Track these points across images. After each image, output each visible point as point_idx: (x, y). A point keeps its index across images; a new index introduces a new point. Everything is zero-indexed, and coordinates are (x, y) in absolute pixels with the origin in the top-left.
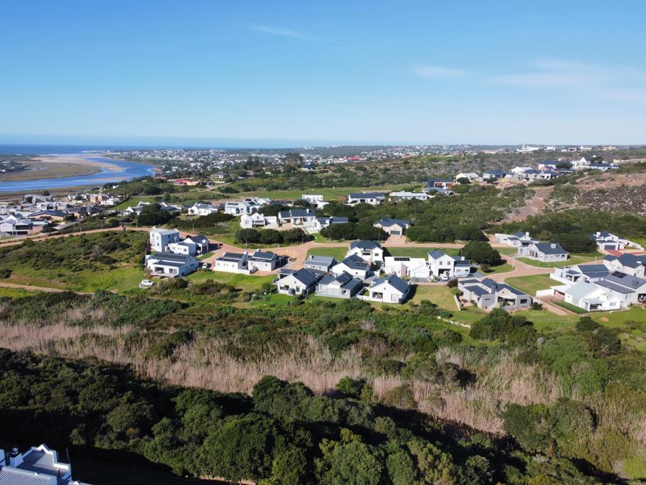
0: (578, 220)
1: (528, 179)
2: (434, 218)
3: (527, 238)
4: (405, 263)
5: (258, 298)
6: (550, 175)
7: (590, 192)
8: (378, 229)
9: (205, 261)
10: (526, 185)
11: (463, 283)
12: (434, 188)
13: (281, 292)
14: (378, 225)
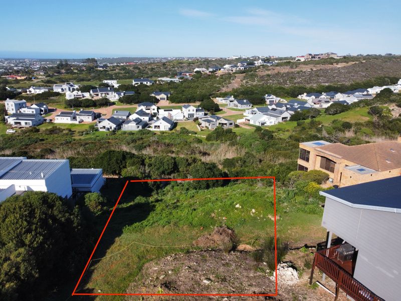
0: (257, 90)
1: (232, 71)
2: (183, 91)
3: (232, 98)
4: (170, 112)
5: (88, 134)
6: (243, 68)
7: (263, 76)
8: (152, 96)
9: (48, 118)
10: (231, 73)
11: (201, 118)
12: (182, 76)
13: (101, 130)
14: (153, 95)
